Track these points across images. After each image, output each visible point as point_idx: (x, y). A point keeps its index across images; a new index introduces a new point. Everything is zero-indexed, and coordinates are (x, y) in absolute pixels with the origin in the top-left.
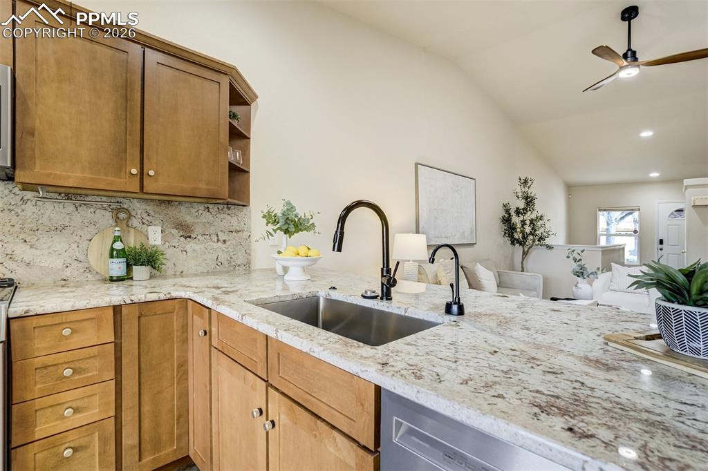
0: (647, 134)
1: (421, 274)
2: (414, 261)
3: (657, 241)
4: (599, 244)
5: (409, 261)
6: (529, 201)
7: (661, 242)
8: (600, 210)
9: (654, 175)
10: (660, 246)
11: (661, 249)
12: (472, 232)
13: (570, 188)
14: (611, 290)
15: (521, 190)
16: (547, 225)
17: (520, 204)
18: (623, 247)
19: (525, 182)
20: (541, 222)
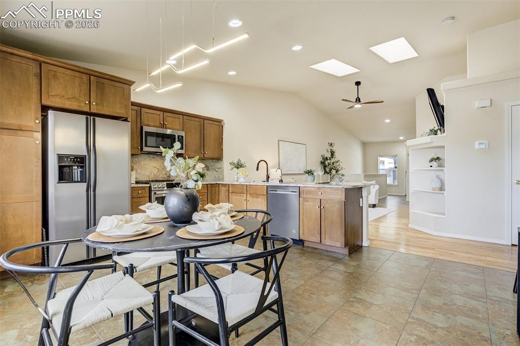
0: (388, 121)
3: (405, 172)
4: (379, 173)
6: (332, 153)
8: (380, 156)
9: (402, 138)
12: (304, 169)
13: (364, 145)
15: (329, 148)
16: (341, 164)
17: (328, 155)
18: (386, 175)
19: (331, 145)
20: (338, 163)
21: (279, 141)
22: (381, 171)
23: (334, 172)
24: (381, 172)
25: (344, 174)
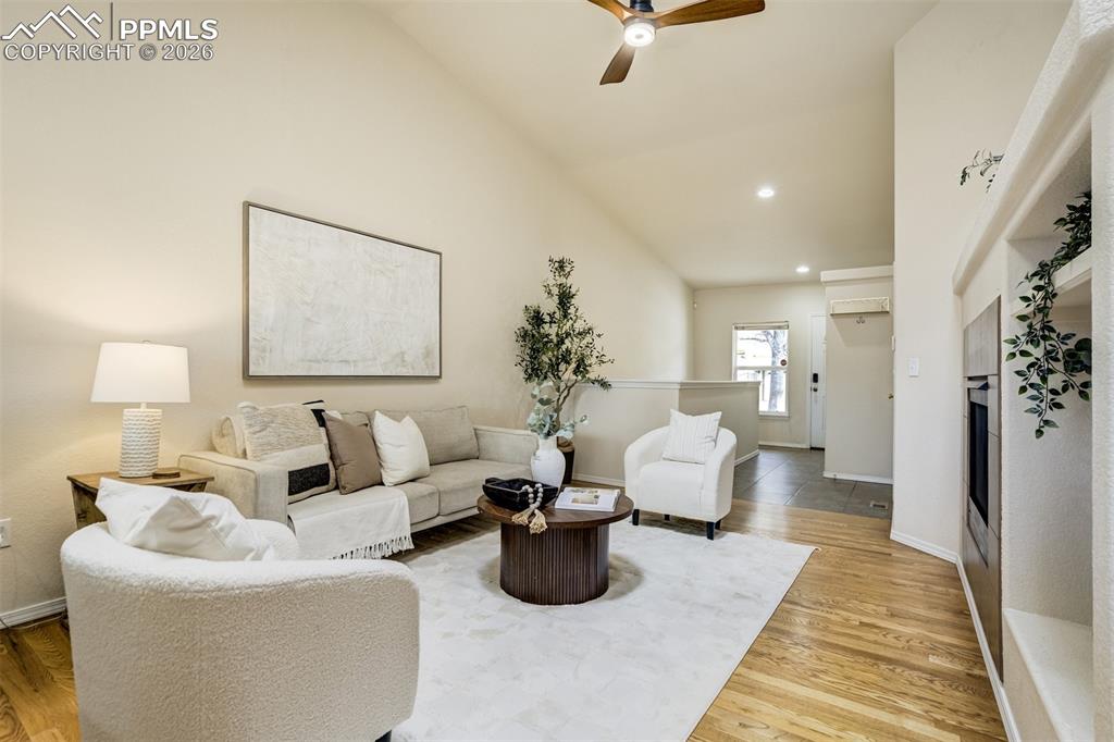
0: (766, 193)
1: (223, 436)
2: (149, 405)
3: (810, 377)
4: (736, 378)
5: (138, 405)
6: (565, 298)
7: (815, 378)
8: (737, 328)
9: (803, 270)
10: (814, 385)
11: (815, 390)
12: (428, 354)
13: (695, 293)
14: (664, 459)
15: (552, 280)
16: (598, 343)
17: (549, 306)
18: (755, 386)
19: (562, 267)
20: (588, 339)
21: (247, 205)
22: (739, 372)
23: (568, 374)
24: (742, 377)
25: (608, 379)
